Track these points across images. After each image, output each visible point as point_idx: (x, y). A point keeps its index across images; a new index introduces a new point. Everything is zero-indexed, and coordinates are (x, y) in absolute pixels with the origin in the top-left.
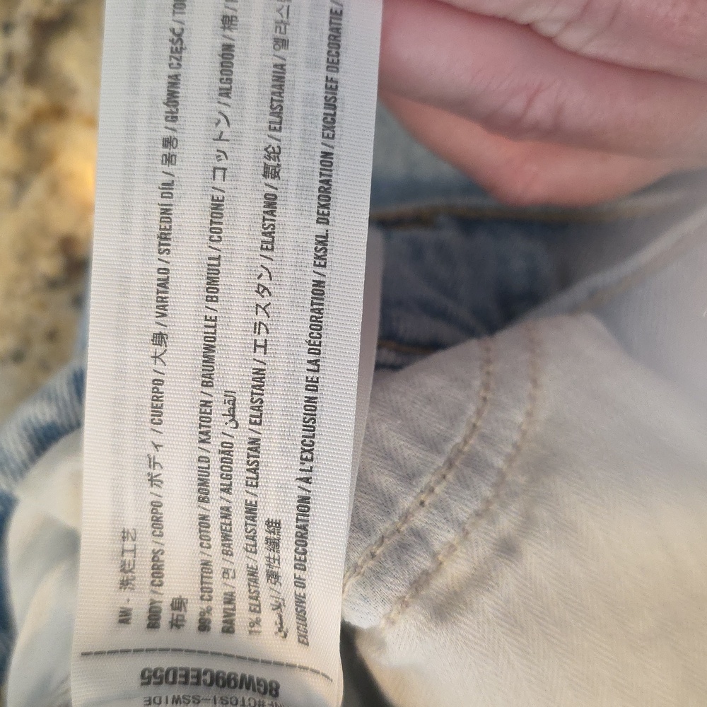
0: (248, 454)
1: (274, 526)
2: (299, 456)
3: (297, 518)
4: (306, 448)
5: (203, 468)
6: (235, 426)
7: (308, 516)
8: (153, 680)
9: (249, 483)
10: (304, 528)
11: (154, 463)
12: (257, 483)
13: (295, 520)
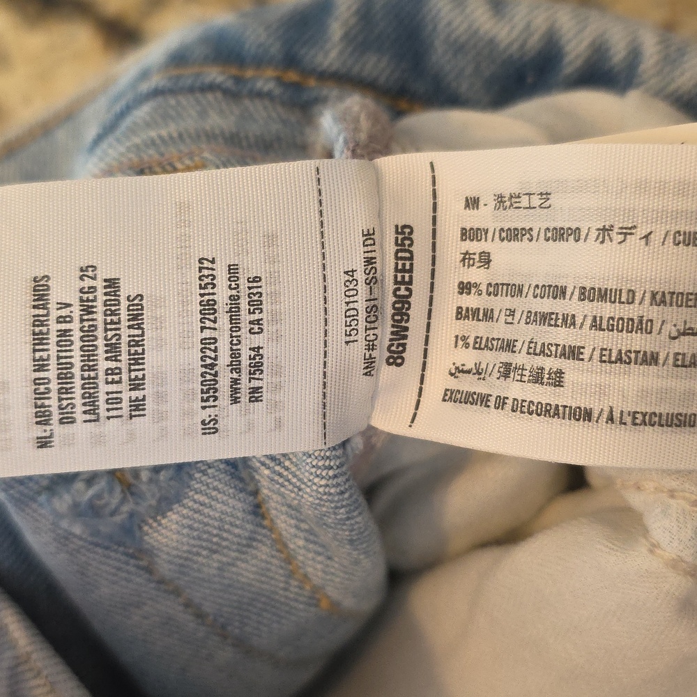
0: (639, 352)
1: (557, 379)
2: (638, 410)
3: (567, 407)
4: (647, 417)
5: (620, 295)
6: (672, 335)
7: (570, 419)
8: (400, 237)
9: (604, 353)
10: (557, 414)
11: (626, 234)
12: (605, 362)
13: (565, 404)
